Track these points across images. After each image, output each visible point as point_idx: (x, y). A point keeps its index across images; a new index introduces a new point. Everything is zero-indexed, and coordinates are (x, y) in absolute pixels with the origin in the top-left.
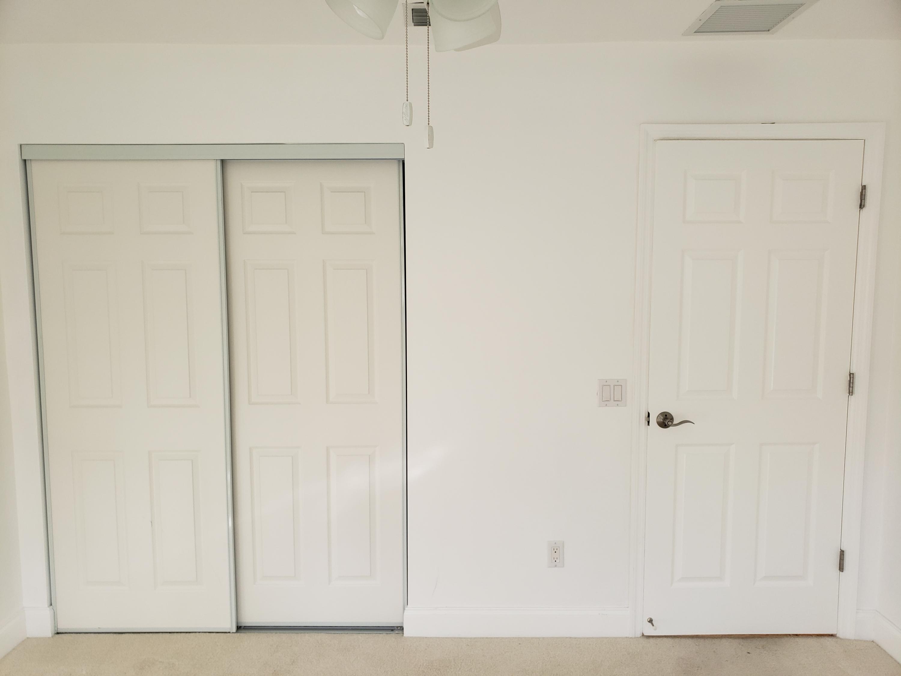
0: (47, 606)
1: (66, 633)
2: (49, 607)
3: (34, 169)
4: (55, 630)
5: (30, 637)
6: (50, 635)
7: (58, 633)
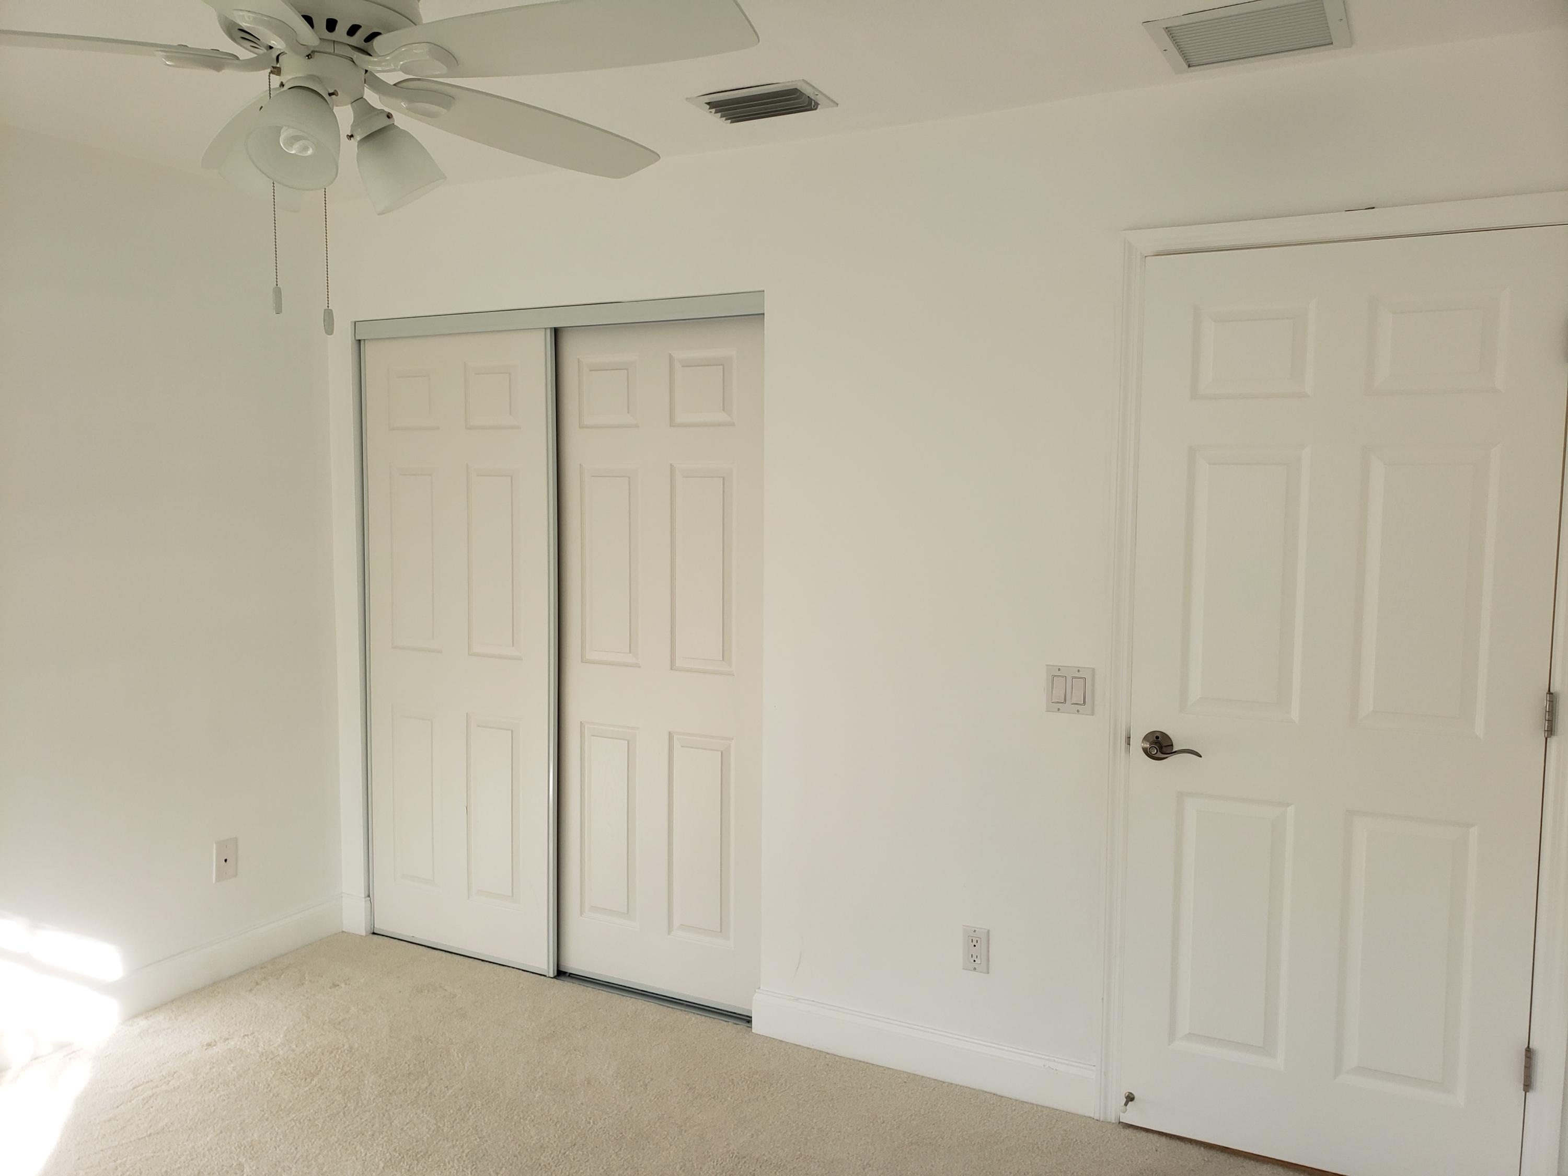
0: (363, 896)
1: (383, 935)
2: (365, 898)
3: (369, 350)
4: (371, 929)
5: (346, 931)
6: (364, 933)
7: (374, 933)
